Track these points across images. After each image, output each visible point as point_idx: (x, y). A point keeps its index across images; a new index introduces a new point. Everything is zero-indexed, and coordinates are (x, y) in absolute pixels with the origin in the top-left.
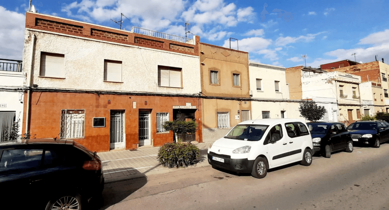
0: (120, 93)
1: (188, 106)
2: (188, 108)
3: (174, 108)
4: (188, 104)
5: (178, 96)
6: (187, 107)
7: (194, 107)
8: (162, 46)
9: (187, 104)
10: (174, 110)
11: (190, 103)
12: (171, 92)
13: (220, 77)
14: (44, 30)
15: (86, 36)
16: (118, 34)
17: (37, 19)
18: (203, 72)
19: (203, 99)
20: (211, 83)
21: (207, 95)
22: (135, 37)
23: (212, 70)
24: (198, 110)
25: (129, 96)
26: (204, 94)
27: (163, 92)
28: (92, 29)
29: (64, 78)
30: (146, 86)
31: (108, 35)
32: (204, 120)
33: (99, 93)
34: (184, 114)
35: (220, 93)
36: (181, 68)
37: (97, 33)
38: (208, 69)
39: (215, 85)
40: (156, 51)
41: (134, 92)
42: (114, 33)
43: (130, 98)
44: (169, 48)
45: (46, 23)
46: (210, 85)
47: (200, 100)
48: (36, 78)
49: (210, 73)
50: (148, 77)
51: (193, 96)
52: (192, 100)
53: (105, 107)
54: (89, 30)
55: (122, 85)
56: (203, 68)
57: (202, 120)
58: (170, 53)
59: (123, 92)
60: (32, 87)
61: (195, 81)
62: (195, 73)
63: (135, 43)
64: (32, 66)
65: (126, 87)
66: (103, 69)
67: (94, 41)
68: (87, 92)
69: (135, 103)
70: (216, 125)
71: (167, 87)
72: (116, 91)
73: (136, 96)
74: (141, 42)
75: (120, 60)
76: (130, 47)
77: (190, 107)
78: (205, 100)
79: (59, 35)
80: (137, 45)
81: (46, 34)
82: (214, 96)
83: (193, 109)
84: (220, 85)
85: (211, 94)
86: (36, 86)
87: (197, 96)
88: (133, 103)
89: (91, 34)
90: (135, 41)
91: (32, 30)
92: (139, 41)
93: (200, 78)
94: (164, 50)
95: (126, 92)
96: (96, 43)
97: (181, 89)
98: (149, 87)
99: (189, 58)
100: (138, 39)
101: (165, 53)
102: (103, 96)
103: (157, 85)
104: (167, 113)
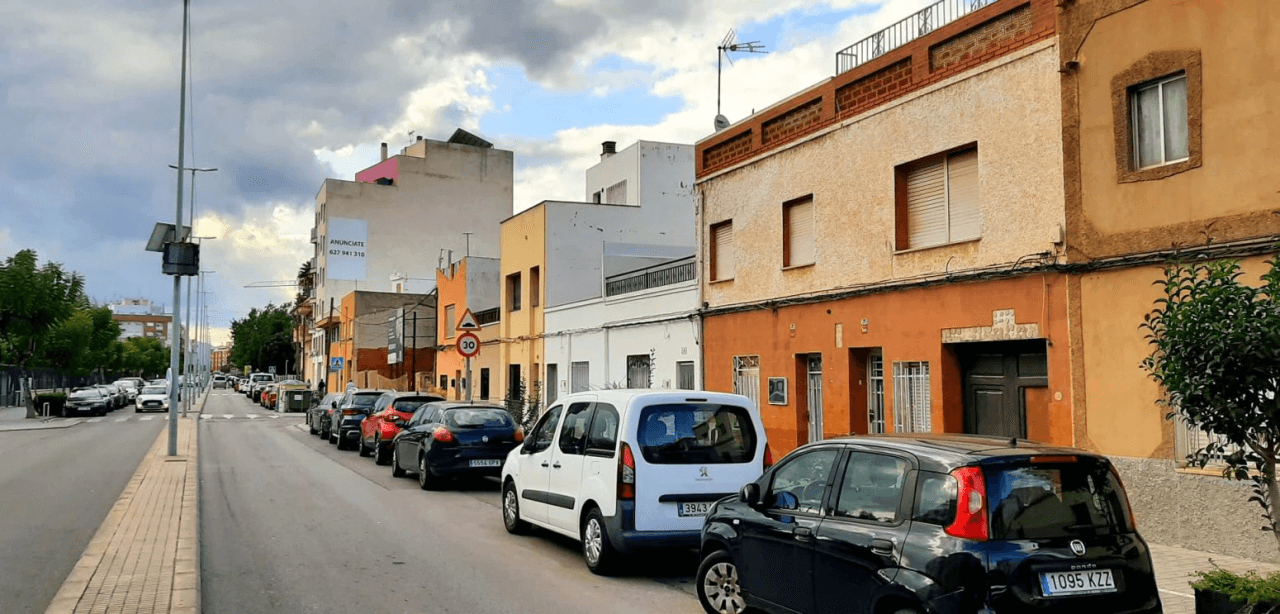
0: (809, 299)
1: (1003, 326)
2: (1001, 339)
3: (949, 342)
4: (1004, 317)
5: (953, 281)
6: (996, 331)
7: (1031, 332)
8: (908, 77)
9: (998, 315)
10: (946, 347)
11: (1012, 311)
13: (1201, 106)
14: (712, 172)
15: (756, 153)
16: (806, 106)
17: (706, 152)
18: (1079, 116)
19: (1076, 279)
20: (1131, 168)
21: (1105, 253)
22: (837, 91)
23: (1136, 81)
24: (1047, 342)
25: (828, 307)
26: (1081, 252)
27: (911, 275)
28: (765, 125)
29: (733, 280)
30: (865, 261)
31: (789, 123)
32: (1081, 401)
33: (774, 306)
34: (1015, 369)
35: (1193, 220)
36: (975, 143)
37: (773, 130)
38: (1113, 84)
39: (1160, 174)
40: (886, 110)
41: (836, 289)
42: (798, 109)
43: (829, 312)
44: (926, 74)
45: (715, 153)
46: (1121, 180)
47: (1057, 289)
48: (708, 288)
49: (1120, 103)
50: (869, 227)
51: (1013, 270)
52: (1017, 292)
53: (787, 346)
54: (760, 131)
55: (813, 273)
56: (1076, 94)
57: (1072, 399)
58: (931, 93)
59: (814, 295)
60: (703, 311)
61: (1033, 188)
62: (1036, 139)
63: (837, 112)
64: (702, 262)
65: (821, 277)
66: (781, 233)
67: (766, 157)
68: (757, 307)
69: (839, 328)
70: (1159, 441)
71: (922, 250)
72: (801, 296)
73: (842, 303)
74: (853, 99)
75: (809, 192)
76: (825, 135)
77: (1011, 333)
78: (1087, 283)
79: (726, 174)
80: (842, 119)
81: (713, 181)
82: (1151, 247)
83: (1024, 338)
84: (1196, 161)
85: (1126, 238)
86: (706, 305)
87: (1036, 268)
88: (838, 329)
89: (764, 141)
90: (836, 108)
91: (700, 181)
92: (848, 97)
93: (1062, 158)
94: (912, 91)
95: (820, 294)
96: (769, 163)
97: (971, 248)
98: (872, 264)
99: (1006, 73)
100: (847, 93)
101: (914, 102)
102: (783, 314)
103: (894, 249)
104: (925, 363)
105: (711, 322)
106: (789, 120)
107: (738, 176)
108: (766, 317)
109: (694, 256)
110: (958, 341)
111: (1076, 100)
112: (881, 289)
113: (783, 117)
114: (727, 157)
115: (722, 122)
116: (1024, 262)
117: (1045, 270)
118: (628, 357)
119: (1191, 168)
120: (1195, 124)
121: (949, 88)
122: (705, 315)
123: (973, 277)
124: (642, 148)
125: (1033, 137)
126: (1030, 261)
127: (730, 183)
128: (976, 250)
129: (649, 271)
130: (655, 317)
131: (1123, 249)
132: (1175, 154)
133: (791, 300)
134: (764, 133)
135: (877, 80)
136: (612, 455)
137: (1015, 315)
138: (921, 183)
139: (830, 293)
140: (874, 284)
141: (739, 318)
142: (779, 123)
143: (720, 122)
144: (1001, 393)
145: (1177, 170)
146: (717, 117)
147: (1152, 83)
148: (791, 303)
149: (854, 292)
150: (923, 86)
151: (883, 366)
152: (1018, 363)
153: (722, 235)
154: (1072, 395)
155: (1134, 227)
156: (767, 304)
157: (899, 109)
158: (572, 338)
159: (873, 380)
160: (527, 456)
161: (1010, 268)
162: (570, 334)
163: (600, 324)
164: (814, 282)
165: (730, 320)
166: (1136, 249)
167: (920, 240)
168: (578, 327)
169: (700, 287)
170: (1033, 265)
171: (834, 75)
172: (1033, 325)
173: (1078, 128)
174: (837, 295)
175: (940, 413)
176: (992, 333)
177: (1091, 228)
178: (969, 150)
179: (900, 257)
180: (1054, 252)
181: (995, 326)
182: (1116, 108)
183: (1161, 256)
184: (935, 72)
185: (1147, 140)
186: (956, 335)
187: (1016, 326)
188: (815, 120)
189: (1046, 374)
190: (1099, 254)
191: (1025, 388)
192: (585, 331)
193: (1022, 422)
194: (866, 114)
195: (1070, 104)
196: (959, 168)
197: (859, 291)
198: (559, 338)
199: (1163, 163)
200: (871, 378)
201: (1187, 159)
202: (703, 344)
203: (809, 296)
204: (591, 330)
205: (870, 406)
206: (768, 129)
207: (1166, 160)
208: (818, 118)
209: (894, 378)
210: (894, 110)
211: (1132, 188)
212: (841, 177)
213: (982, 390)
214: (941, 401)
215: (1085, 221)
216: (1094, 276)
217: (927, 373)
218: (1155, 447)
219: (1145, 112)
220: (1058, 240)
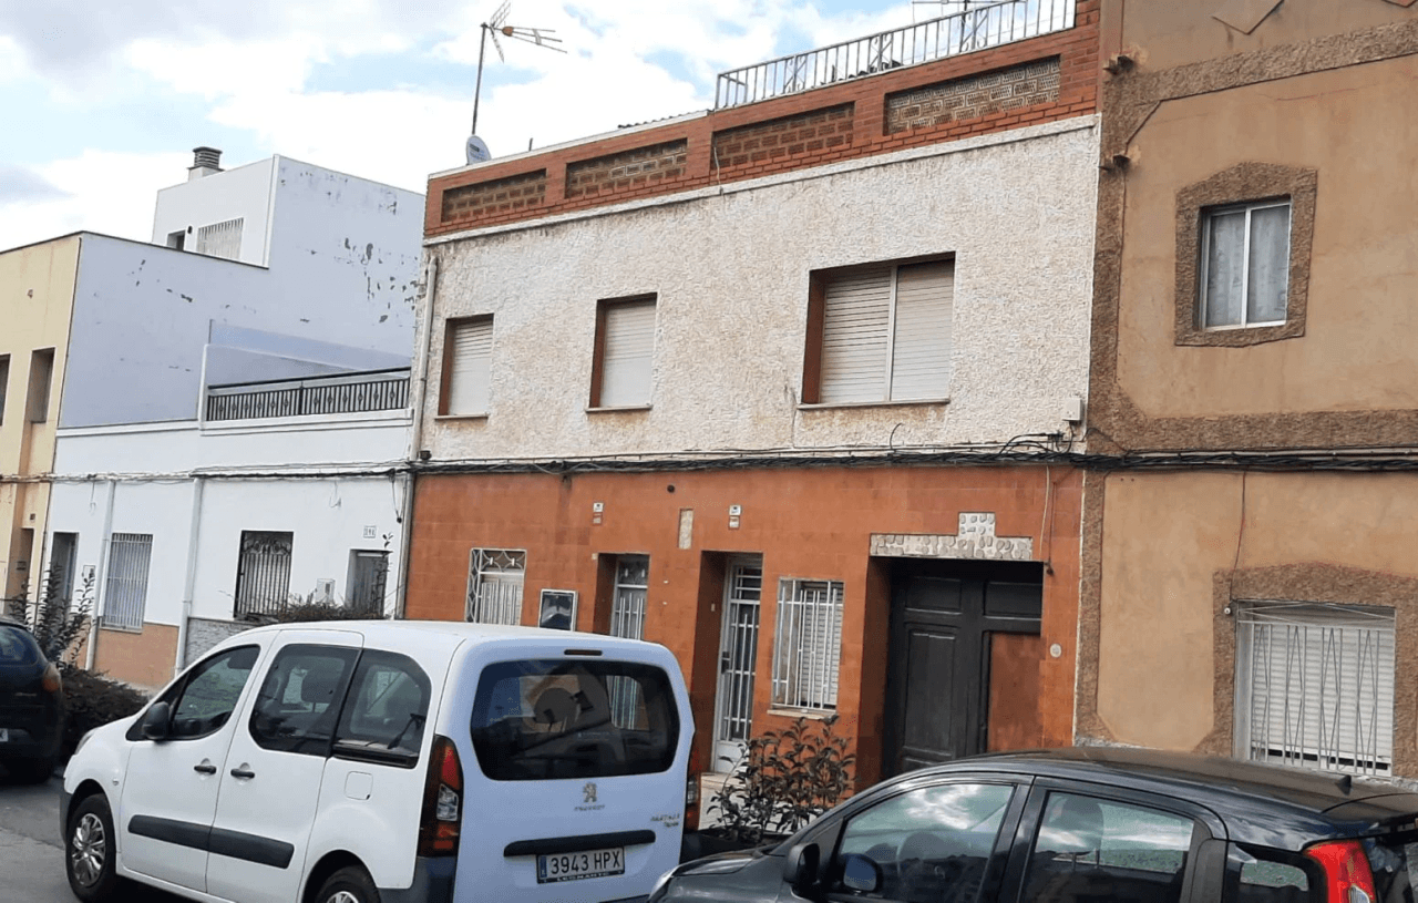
0: (636, 465)
1: (975, 537)
2: (969, 557)
3: (881, 554)
4: (978, 524)
5: (900, 461)
6: (962, 544)
7: (1020, 550)
8: (844, 134)
9: (967, 521)
10: (876, 562)
11: (991, 516)
12: (872, 442)
13: (1310, 250)
14: (457, 230)
15: (551, 210)
16: (654, 149)
17: (448, 193)
18: (1123, 239)
19: (1098, 478)
20: (1196, 326)
21: (1145, 444)
22: (716, 134)
23: (1216, 199)
24: (1045, 569)
25: (669, 480)
26: (1109, 439)
27: (824, 444)
28: (571, 167)
29: (486, 418)
30: (745, 414)
31: (620, 172)
32: (1092, 660)
33: (565, 471)
34: (980, 603)
35: (1285, 411)
36: (953, 253)
37: (589, 178)
38: (1179, 200)
39: (1239, 339)
40: (802, 180)
41: (688, 452)
42: (639, 152)
43: (671, 489)
44: (878, 137)
45: (467, 197)
46: (1180, 341)
47: (1066, 489)
48: (430, 426)
49: (1189, 228)
50: (756, 360)
51: (1000, 455)
52: (1002, 488)
53: (583, 539)
54: (562, 175)
55: (647, 423)
56: (1121, 206)
57: (1077, 656)
58: (884, 165)
59: (644, 459)
60: (419, 463)
61: (1041, 335)
62: (1052, 263)
63: (713, 167)
64: (424, 381)
65: (660, 431)
66: (591, 350)
67: (572, 221)
68: (533, 469)
69: (688, 518)
70: (1210, 728)
71: (849, 408)
72: (618, 459)
73: (695, 477)
74: (742, 152)
75: (651, 289)
76: (688, 201)
77: (986, 549)
78: (1116, 488)
79: (488, 236)
80: (724, 181)
81: (461, 245)
82: (1219, 443)
83: (1007, 558)
84: (1296, 328)
85: (1181, 425)
86: (426, 456)
87: (1039, 456)
88: (683, 519)
89: (569, 194)
90: (712, 162)
91: (432, 241)
92: (736, 148)
93: (1091, 297)
94: (849, 157)
95: (658, 458)
96: (577, 229)
97: (932, 413)
98: (757, 419)
99: (1012, 155)
100: (733, 141)
101: (854, 174)
102: (579, 485)
103: (799, 400)
104: (838, 585)
105: (431, 487)
106: (618, 166)
107: (512, 244)
108: (547, 487)
109: (408, 369)
110: (899, 554)
111: (1120, 212)
112: (771, 462)
113: (609, 159)
114: (491, 209)
115: (478, 150)
116: (1018, 444)
117: (1054, 461)
118: (244, 533)
119: (1288, 337)
120: (1301, 274)
121: (916, 164)
122: (419, 472)
123: (934, 458)
124: (283, 169)
125: (1047, 260)
126: (1029, 444)
127: (494, 254)
128: (940, 418)
129: (307, 384)
130: (312, 466)
131: (1176, 441)
132: (1263, 313)
133: (601, 464)
134: (569, 181)
135: (789, 130)
136: (410, 763)
137: (997, 522)
138: (852, 304)
139: (677, 458)
140: (759, 452)
141: (491, 486)
142: (600, 169)
143: (476, 149)
144: (952, 638)
145: (1267, 336)
146: (470, 139)
147: (1235, 208)
148: (600, 469)
149: (724, 462)
150: (871, 153)
151: (763, 584)
152: (984, 594)
153: (469, 341)
154: (1078, 650)
155: (1194, 412)
156: (553, 466)
157: (825, 183)
158: (118, 487)
159: (732, 605)
160: (148, 744)
161: (998, 452)
162: (114, 483)
163: (190, 468)
164: (648, 438)
165: (472, 486)
166: (1195, 443)
167: (842, 390)
168: (136, 470)
169: (416, 422)
170: (1033, 450)
171: (712, 107)
172: (1024, 540)
173: (1120, 255)
174: (690, 463)
175: (855, 664)
176: (956, 547)
177: (1128, 404)
178: (942, 263)
179: (809, 414)
180: (1068, 435)
181: (961, 537)
182: (1181, 236)
183: (1235, 458)
184: (891, 136)
185: (1220, 289)
186: (895, 545)
187: (996, 540)
188: (669, 174)
189: (1039, 616)
190: (1135, 443)
191: (992, 632)
192: (150, 479)
193: (984, 685)
194: (767, 180)
195: (1109, 218)
196: (920, 290)
197: (733, 461)
198: (89, 486)
199: (1243, 325)
200: (731, 601)
201: (1283, 323)
202: (413, 521)
203: (636, 459)
204: (167, 478)
205: (724, 646)
206: (578, 174)
207: (1248, 321)
208: (676, 172)
209: (779, 602)
210: (817, 182)
211: (1195, 355)
212: (712, 273)
213: (922, 631)
214: (861, 647)
215: (1120, 394)
216: (1127, 478)
217: (839, 600)
218: (1204, 735)
219: (1220, 247)
220: (1077, 418)
